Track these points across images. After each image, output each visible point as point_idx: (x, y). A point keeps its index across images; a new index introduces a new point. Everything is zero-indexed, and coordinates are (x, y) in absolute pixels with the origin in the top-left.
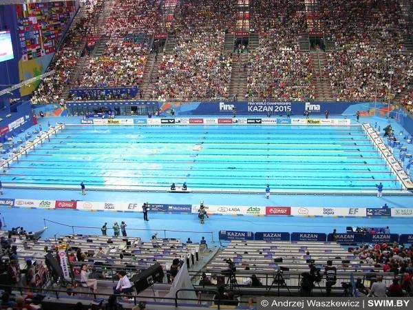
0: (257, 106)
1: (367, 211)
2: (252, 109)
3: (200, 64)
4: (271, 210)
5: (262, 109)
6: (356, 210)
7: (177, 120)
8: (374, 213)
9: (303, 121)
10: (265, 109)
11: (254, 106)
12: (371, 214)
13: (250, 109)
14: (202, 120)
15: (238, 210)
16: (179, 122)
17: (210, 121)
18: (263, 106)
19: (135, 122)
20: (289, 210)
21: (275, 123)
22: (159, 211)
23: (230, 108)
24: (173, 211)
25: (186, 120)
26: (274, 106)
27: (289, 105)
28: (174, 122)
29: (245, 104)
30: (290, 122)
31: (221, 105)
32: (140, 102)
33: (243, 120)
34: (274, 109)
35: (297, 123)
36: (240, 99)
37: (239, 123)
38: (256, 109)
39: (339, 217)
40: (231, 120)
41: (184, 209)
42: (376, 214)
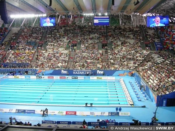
0: (77, 71)
1: (109, 113)
2: (75, 73)
3: (56, 54)
4: (68, 113)
5: (79, 73)
6: (104, 113)
7: (42, 77)
8: (112, 114)
9: (95, 78)
10: (81, 73)
11: (76, 72)
12: (111, 114)
13: (74, 73)
14: (53, 77)
15: (54, 112)
16: (44, 78)
17: (57, 78)
18: (80, 72)
19: (25, 77)
20: (75, 113)
21: (83, 79)
22: (22, 112)
23: (66, 72)
24: (27, 113)
25: (46, 77)
26: (84, 72)
27: (90, 71)
28: (41, 78)
29: (72, 71)
30: (89, 78)
31: (62, 71)
32: (29, 69)
33: (70, 77)
34: (84, 73)
35: (92, 79)
36: (71, 69)
37: (68, 79)
38: (76, 73)
39: (97, 116)
40: (65, 77)
41: (32, 112)
42: (113, 114)
